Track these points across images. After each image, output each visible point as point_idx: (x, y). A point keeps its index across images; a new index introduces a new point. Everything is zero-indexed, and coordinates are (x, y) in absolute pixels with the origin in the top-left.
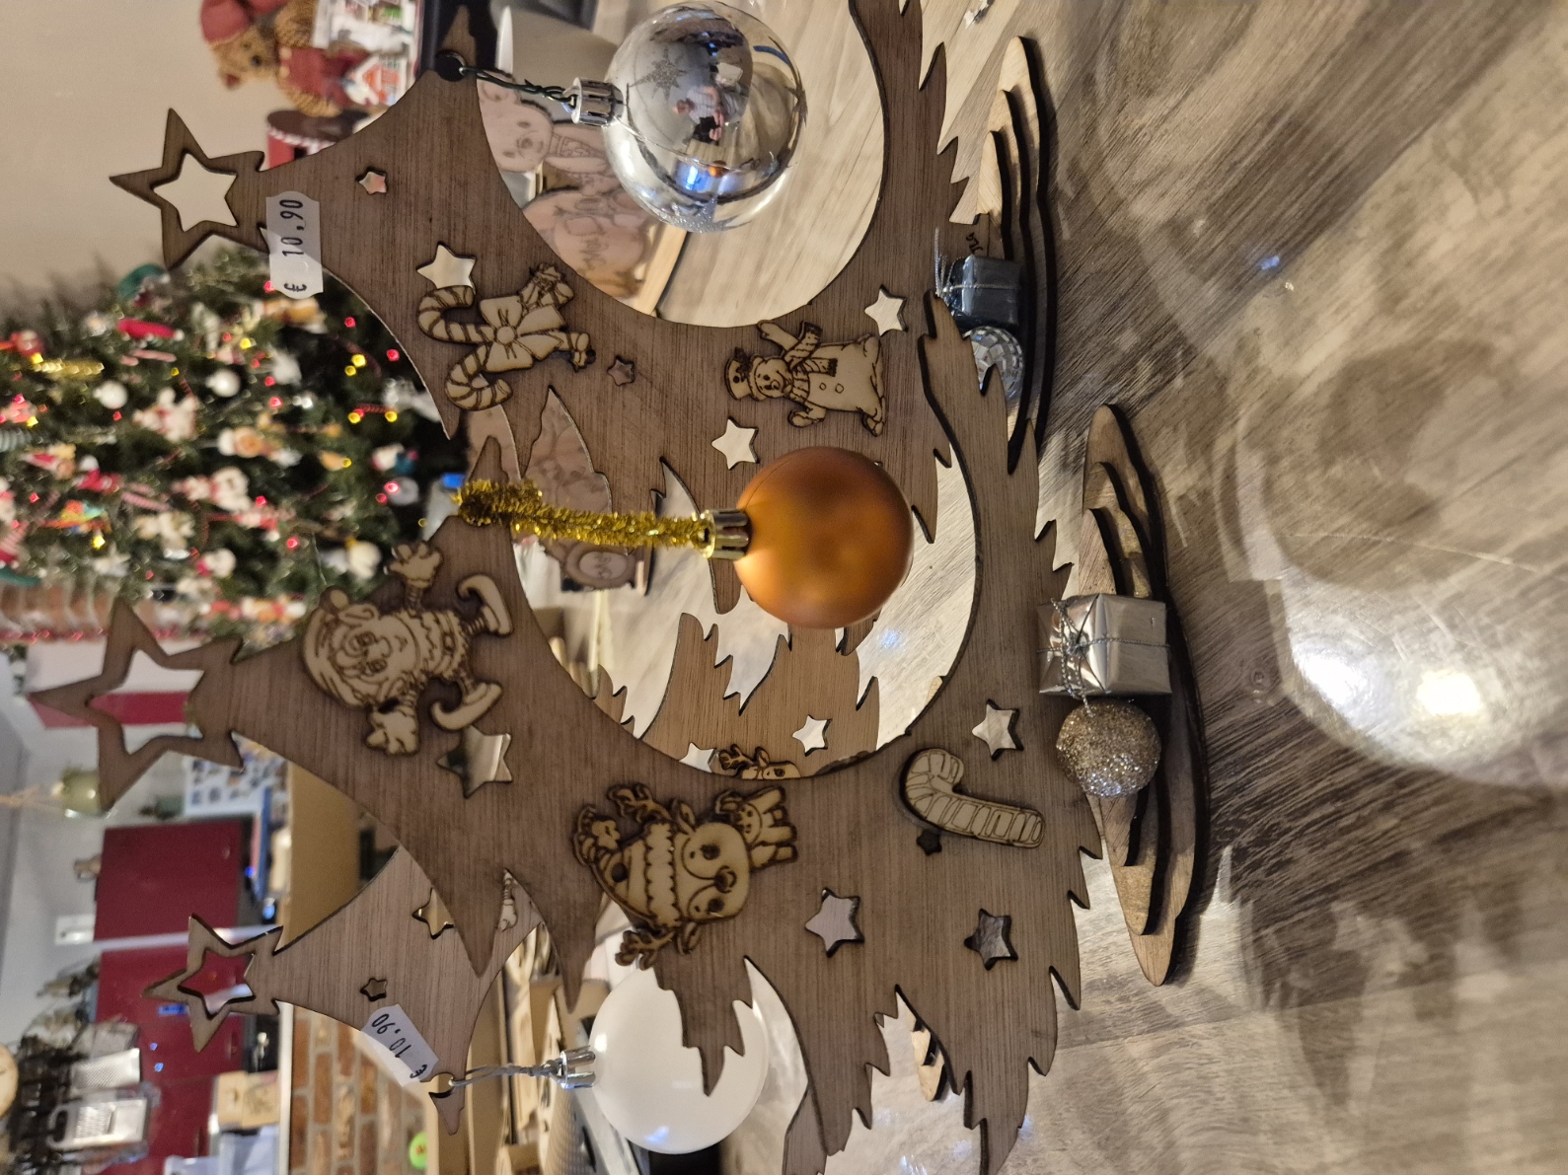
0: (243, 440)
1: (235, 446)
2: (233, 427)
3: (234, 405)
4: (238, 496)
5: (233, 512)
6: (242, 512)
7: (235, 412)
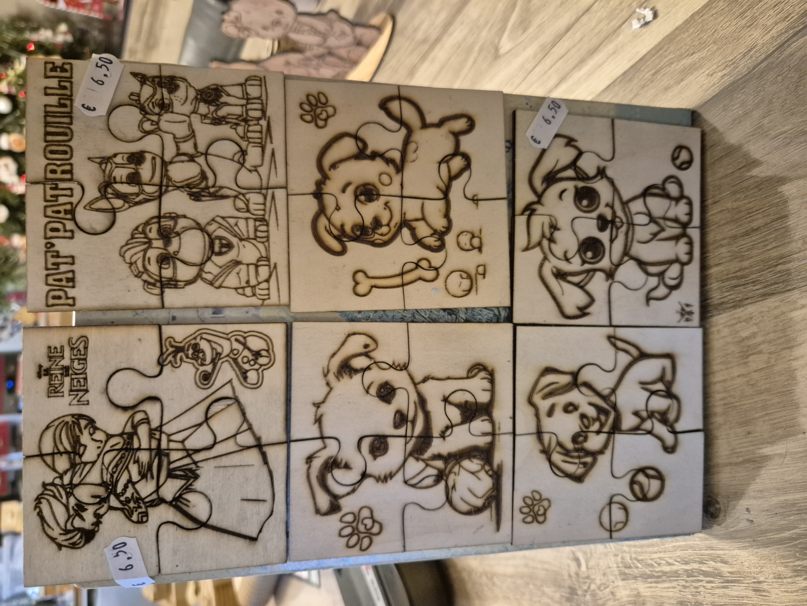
0: (15, 141)
1: (10, 144)
2: (9, 133)
3: (8, 120)
4: (11, 175)
5: (8, 184)
6: (13, 185)
7: (10, 124)
